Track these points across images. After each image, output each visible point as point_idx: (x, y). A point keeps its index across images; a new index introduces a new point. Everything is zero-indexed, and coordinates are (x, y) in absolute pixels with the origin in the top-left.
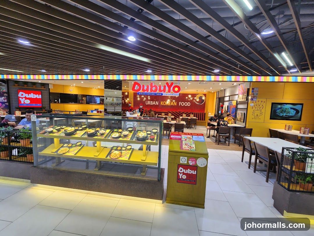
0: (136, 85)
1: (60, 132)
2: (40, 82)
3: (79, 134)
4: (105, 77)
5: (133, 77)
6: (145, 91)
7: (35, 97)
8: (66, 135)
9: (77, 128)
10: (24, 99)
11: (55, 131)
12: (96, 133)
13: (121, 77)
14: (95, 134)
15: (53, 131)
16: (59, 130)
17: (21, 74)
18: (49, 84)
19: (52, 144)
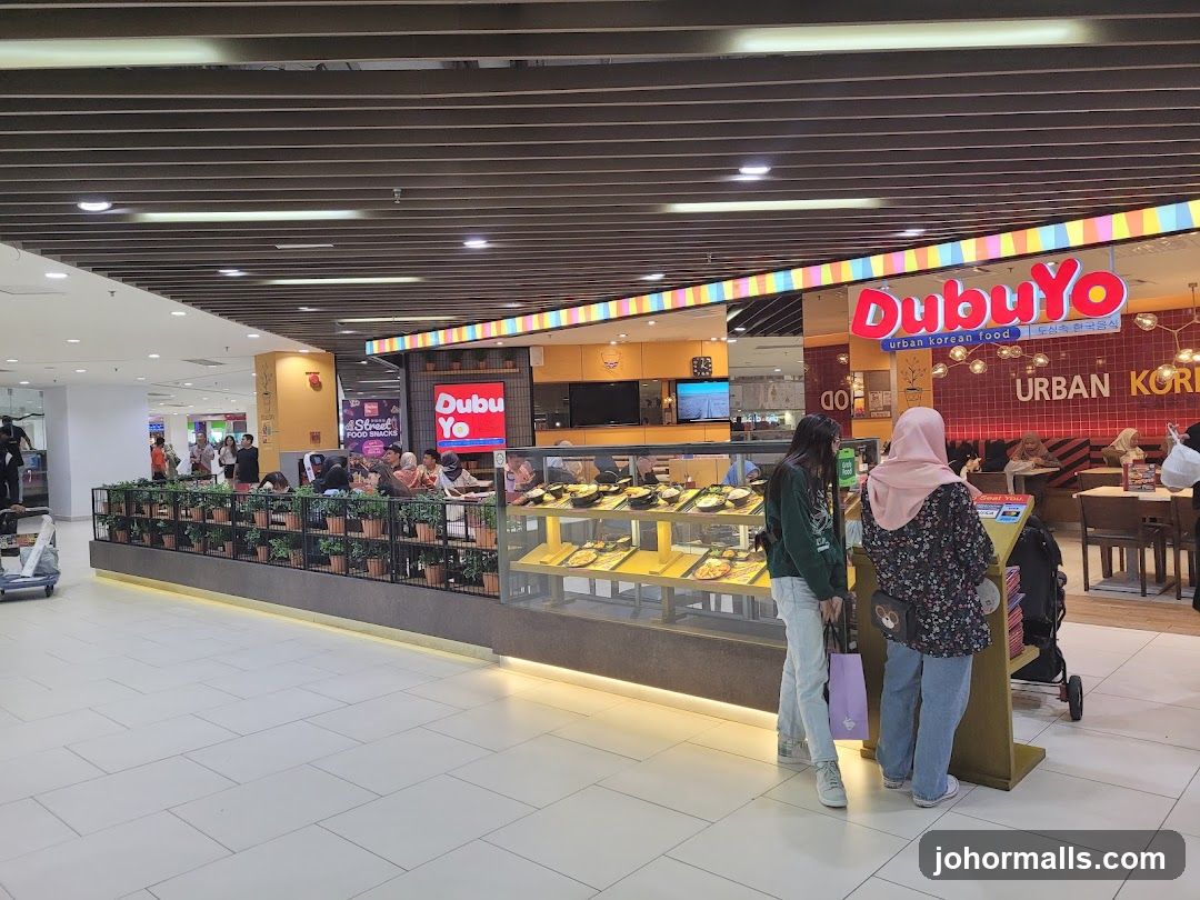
0: (873, 307)
1: (562, 501)
2: (500, 344)
3: (610, 503)
4: (729, 290)
5: (850, 270)
6: (918, 326)
7: (483, 410)
8: (575, 506)
9: (604, 488)
10: (451, 420)
11: (547, 497)
12: (654, 498)
13: (797, 279)
14: (651, 500)
15: (542, 496)
16: (557, 495)
17: (450, 326)
18: (528, 347)
19: (543, 545)
